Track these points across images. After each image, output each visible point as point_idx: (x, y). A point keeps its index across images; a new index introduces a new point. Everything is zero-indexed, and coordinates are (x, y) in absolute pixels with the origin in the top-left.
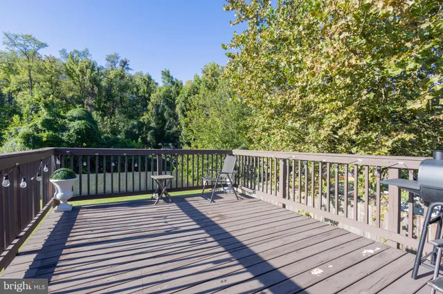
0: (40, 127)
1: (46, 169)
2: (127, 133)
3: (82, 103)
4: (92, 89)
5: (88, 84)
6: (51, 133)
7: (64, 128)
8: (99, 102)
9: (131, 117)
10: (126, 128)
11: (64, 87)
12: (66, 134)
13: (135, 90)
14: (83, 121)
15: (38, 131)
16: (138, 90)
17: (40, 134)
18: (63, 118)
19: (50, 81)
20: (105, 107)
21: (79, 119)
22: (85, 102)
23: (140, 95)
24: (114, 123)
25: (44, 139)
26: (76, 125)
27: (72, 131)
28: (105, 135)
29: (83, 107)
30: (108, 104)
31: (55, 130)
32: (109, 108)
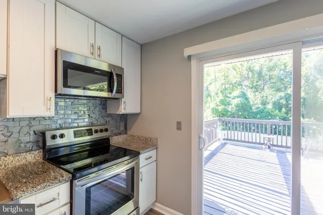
0: (218, 104)
1: (215, 126)
2: (274, 103)
3: (241, 85)
4: (248, 74)
5: (245, 72)
6: (223, 106)
7: (229, 104)
8: (252, 82)
9: (279, 90)
10: (273, 100)
11: (231, 77)
12: (230, 107)
13: (283, 67)
14: (240, 99)
15: (217, 106)
16: (286, 67)
17: (219, 108)
18: (229, 97)
19: (224, 76)
20: (257, 85)
21: (238, 97)
22: (243, 85)
23: (287, 70)
24: (263, 97)
25: (220, 110)
26: (236, 102)
27: (233, 105)
28: (257, 106)
29: (242, 88)
30: (260, 83)
31: (225, 105)
32: (260, 85)
